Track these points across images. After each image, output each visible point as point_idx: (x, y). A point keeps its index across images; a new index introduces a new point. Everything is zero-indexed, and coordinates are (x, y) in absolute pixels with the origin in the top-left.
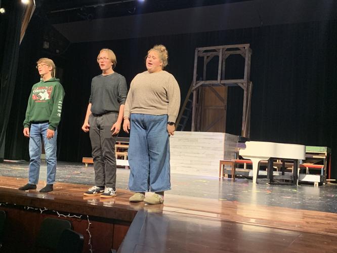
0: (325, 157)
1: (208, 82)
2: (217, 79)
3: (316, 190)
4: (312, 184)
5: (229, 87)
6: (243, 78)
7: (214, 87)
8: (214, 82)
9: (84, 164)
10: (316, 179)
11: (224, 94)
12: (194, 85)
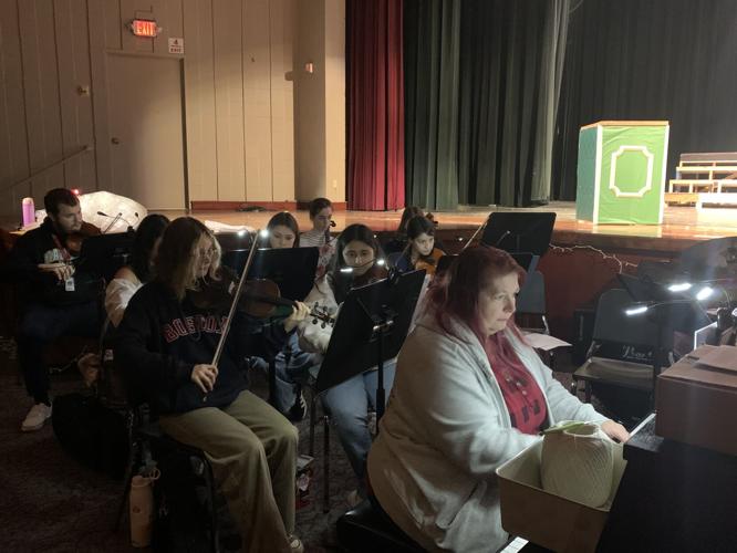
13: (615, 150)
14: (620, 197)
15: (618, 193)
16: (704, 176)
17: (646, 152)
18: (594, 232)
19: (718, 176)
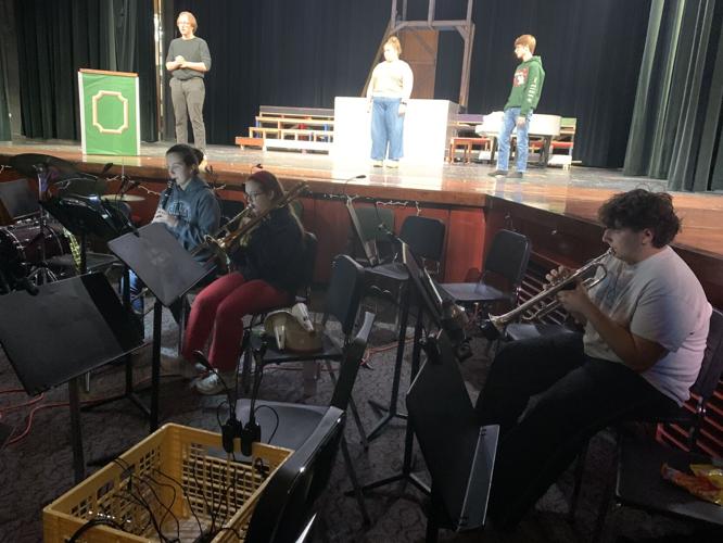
0: (574, 133)
1: (413, 24)
2: (426, 19)
3: (565, 173)
4: (559, 167)
5: (440, 32)
6: (465, 18)
7: (419, 31)
8: (422, 23)
9: (239, 146)
10: (566, 160)
11: (433, 44)
12: (393, 26)
13: (95, 94)
14: (104, 133)
15: (102, 129)
16: (274, 125)
17: (121, 98)
18: (85, 161)
19: (287, 126)
